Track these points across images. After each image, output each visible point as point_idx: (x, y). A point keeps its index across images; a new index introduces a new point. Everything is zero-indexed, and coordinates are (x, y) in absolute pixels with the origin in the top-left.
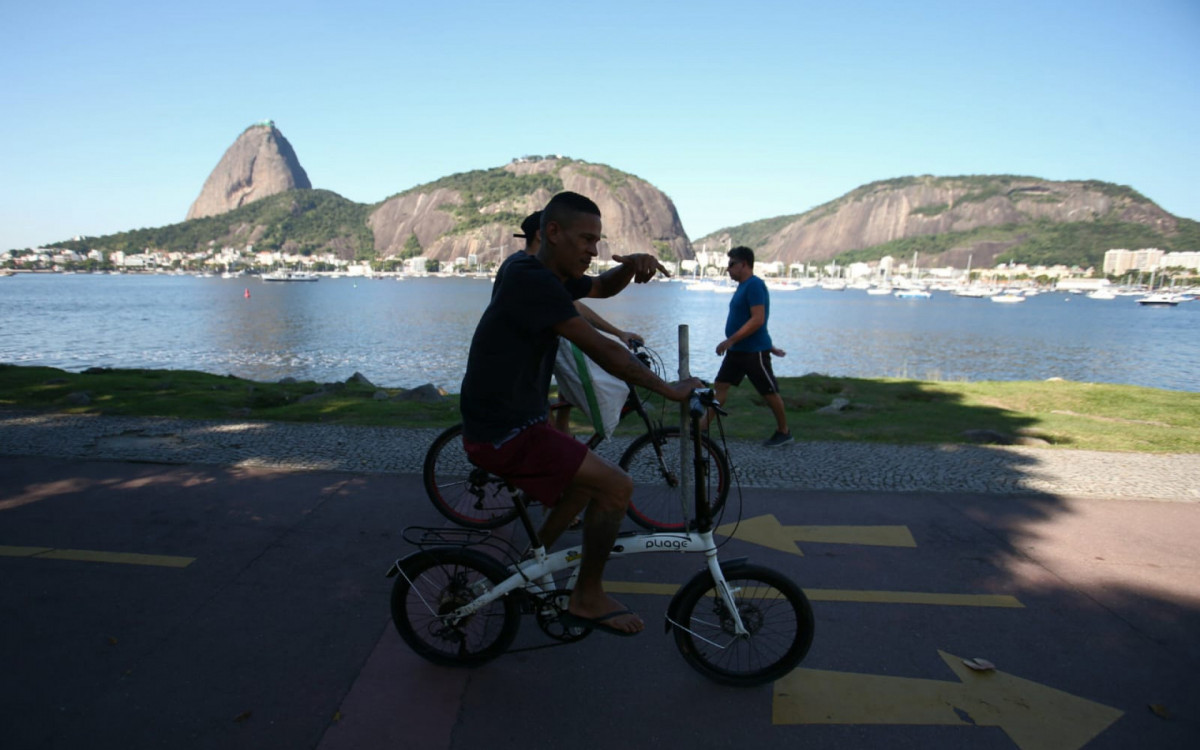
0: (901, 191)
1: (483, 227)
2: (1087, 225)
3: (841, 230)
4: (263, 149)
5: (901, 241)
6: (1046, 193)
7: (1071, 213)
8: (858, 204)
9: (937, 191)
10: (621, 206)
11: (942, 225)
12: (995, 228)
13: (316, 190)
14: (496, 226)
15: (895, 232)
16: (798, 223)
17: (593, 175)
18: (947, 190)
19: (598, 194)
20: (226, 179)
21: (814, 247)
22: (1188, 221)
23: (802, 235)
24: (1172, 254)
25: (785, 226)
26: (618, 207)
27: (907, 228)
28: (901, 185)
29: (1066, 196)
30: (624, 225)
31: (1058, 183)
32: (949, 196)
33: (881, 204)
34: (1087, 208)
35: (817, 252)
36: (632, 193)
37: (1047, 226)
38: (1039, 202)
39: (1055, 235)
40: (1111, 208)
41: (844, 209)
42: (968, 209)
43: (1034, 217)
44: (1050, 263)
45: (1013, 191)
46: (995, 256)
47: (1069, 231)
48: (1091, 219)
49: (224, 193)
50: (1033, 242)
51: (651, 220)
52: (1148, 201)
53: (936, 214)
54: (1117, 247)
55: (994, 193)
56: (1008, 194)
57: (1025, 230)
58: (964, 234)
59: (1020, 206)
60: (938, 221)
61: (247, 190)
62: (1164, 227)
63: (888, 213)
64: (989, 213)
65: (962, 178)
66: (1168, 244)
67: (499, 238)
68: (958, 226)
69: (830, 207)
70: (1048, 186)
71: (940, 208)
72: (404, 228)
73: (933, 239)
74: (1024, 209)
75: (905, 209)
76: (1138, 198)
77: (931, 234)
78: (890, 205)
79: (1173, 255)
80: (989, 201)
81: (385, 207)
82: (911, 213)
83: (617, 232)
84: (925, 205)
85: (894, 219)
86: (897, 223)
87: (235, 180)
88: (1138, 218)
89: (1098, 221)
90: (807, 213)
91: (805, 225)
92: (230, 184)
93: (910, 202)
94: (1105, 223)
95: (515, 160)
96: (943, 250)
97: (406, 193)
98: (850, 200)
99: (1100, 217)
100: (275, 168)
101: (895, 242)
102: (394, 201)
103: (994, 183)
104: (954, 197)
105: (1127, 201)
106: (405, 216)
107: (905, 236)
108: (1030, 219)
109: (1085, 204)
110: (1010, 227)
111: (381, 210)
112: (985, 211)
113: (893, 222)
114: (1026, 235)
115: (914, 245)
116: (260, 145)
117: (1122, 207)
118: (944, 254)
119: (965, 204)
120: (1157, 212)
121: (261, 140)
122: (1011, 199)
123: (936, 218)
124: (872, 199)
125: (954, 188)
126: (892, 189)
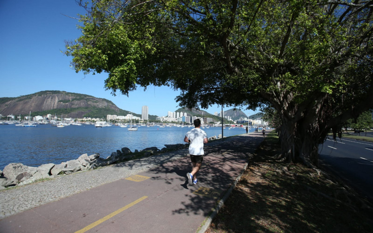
0: (56, 95)
2: (104, 109)
3: (33, 104)
5: (55, 110)
7: (100, 106)
8: (40, 97)
9: (67, 96)
12: (83, 108)
15: (54, 107)
16: (14, 101)
18: (70, 96)
21: (21, 110)
22: (121, 109)
23: (15, 105)
24: (119, 116)
25: (7, 101)
27: (57, 106)
28: (55, 93)
29: (99, 102)
31: (97, 98)
32: (71, 98)
33: (49, 98)
35: (22, 112)
37: (95, 108)
38: (93, 102)
39: (97, 111)
40: (108, 105)
41: (34, 98)
42: (76, 102)
43: (92, 106)
44: (95, 117)
45: (87, 99)
46: (83, 115)
47: (100, 110)
48: (104, 107)
50: (92, 112)
52: (115, 105)
53: (67, 103)
54: (109, 114)
55: (82, 99)
56: (86, 100)
57: (90, 109)
58: (75, 109)
59: (89, 103)
60: (67, 105)
62: (117, 111)
63: (51, 101)
64: (81, 104)
65: (74, 93)
66: (118, 114)
68: (73, 106)
69: (29, 97)
70: (95, 99)
71: (68, 101)
73: (66, 109)
74: (90, 104)
75: (57, 100)
76: (113, 104)
77: (65, 108)
78: (51, 99)
80: (81, 101)
82: (59, 102)
84: (63, 100)
86: (54, 104)
88: (113, 108)
89: (106, 108)
90: (18, 98)
91: (17, 101)
93: (58, 98)
94: (107, 108)
96: (69, 113)
98: (37, 95)
99: (106, 107)
101: (53, 110)
103: (83, 96)
104: (72, 98)
105: (111, 104)
107: (57, 108)
108: (91, 106)
109: (103, 104)
110: (87, 108)
112: (80, 103)
114: (90, 110)
115: (60, 111)
117: (110, 105)
118: (69, 114)
119: (75, 101)
120: (116, 107)
122: (87, 101)
124: (45, 96)
125: (72, 96)
126: (53, 94)
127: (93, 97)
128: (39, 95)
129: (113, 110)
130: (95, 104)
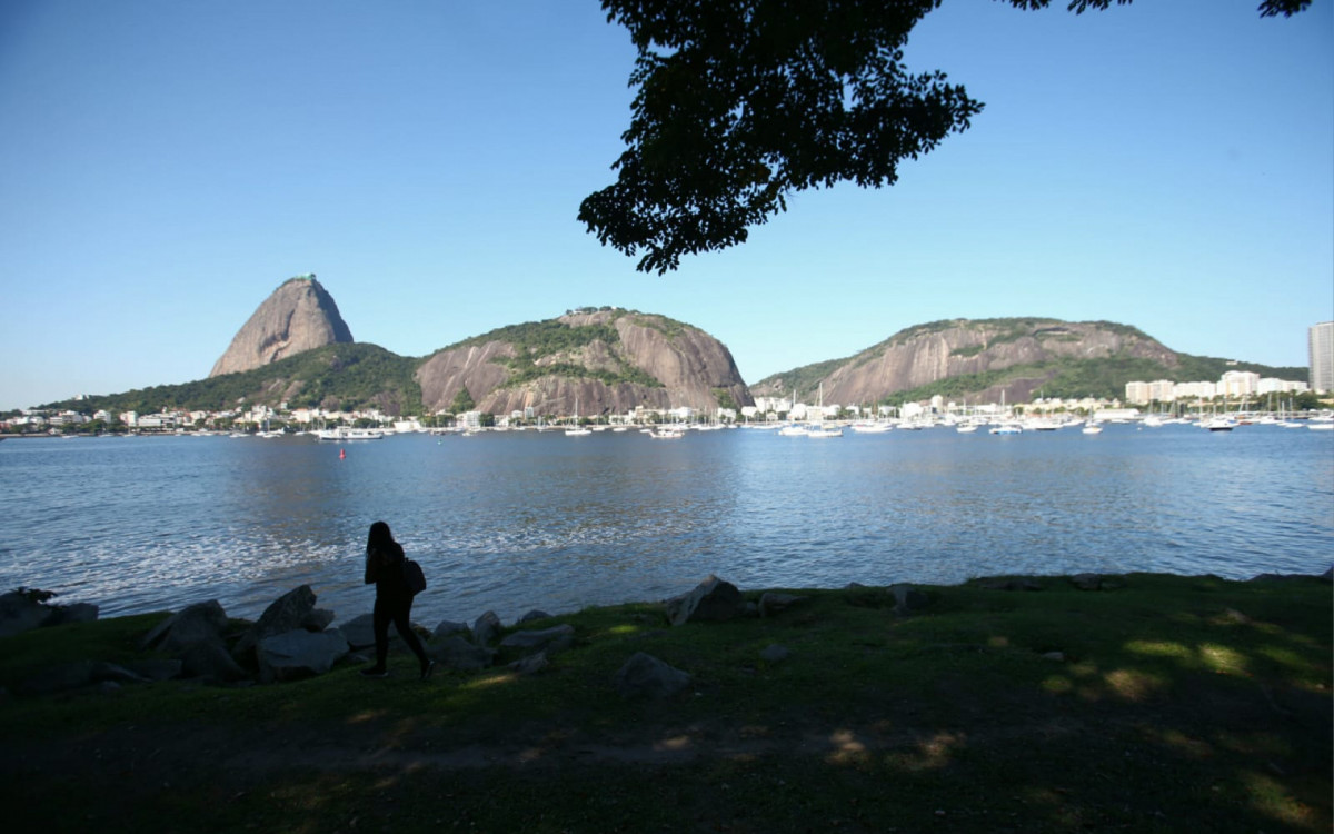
0: (940, 334)
1: (539, 379)
2: (1106, 361)
3: (889, 370)
4: (302, 303)
5: (945, 381)
6: (1066, 333)
7: (1091, 349)
8: (902, 347)
9: (972, 333)
10: (679, 355)
11: (980, 364)
12: (1027, 366)
13: (359, 344)
14: (553, 377)
15: (938, 372)
16: (847, 367)
17: (649, 325)
18: (981, 332)
19: (655, 344)
20: (259, 333)
21: (865, 390)
22: (1185, 355)
23: (852, 378)
25: (834, 370)
26: (676, 357)
27: (948, 368)
28: (939, 328)
29: (1083, 335)
30: (682, 373)
31: (1074, 324)
32: (983, 337)
33: (923, 347)
34: (1101, 345)
35: (868, 394)
36: (688, 342)
37: (1073, 363)
38: (1061, 341)
39: (1080, 370)
40: (1122, 345)
41: (889, 352)
42: (1001, 349)
43: (1059, 354)
44: (1080, 396)
45: (1037, 332)
46: (1031, 391)
47: (1091, 366)
48: (1107, 356)
49: (255, 348)
50: (1062, 377)
51: (708, 368)
52: (1150, 338)
53: (974, 354)
54: (1134, 380)
55: (1022, 334)
56: (1034, 335)
57: (1053, 366)
58: (1000, 372)
59: (1046, 345)
60: (976, 361)
61: (282, 344)
62: (1168, 362)
63: (930, 354)
64: (1020, 352)
65: (991, 321)
66: (1174, 376)
67: (556, 390)
68: (995, 365)
69: (877, 350)
70: (1067, 327)
71: (977, 349)
72: (455, 380)
73: (974, 377)
74: (1050, 348)
75: (945, 351)
76: (1143, 337)
77: (971, 373)
78: (931, 348)
79: (1182, 385)
80: (1018, 341)
81: (434, 360)
82: (951, 354)
83: (676, 381)
84: (962, 346)
85: (936, 360)
86: (939, 364)
87: (269, 334)
88: (1146, 354)
89: (1113, 356)
90: (855, 357)
91: (854, 368)
92: (264, 339)
93: (949, 344)
94: (1119, 358)
95: (568, 312)
96: (984, 387)
97: (456, 346)
98: (894, 343)
99: (1114, 353)
100: (315, 321)
101: (940, 381)
102: (444, 354)
103: (1020, 325)
104: (987, 338)
105: (1134, 338)
106: (456, 369)
107: (948, 375)
108: (1056, 356)
109: (1100, 342)
110: (1040, 365)
111: (429, 364)
112: (1016, 351)
113: (936, 363)
114: (1055, 371)
115: (958, 384)
116: (299, 299)
117: (1131, 344)
118: (987, 390)
119: (997, 345)
120: (1159, 348)
121: (301, 294)
122: (1036, 338)
123: (974, 358)
124: (914, 342)
125: (986, 330)
126: (932, 332)
127: (1058, 321)
128: (898, 343)
129: (1149, 363)
130: (1069, 347)
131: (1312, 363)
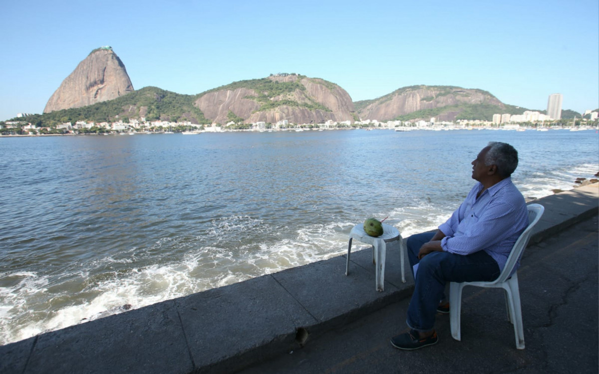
0: (416, 91)
2: (480, 106)
3: (395, 106)
4: (110, 63)
5: (419, 111)
6: (464, 93)
7: (474, 100)
8: (400, 96)
9: (429, 92)
10: (336, 97)
11: (433, 105)
12: (452, 106)
15: (416, 108)
16: (375, 104)
18: (432, 91)
19: (325, 92)
20: (84, 79)
21: (385, 114)
23: (378, 109)
27: (420, 106)
28: (415, 89)
29: (471, 94)
30: (339, 106)
31: (467, 89)
32: (433, 93)
33: (410, 96)
34: (478, 99)
35: (386, 116)
37: (468, 105)
38: (463, 96)
39: (471, 108)
40: (485, 99)
41: (395, 98)
42: (441, 99)
43: (463, 102)
44: (474, 119)
45: (454, 92)
46: (455, 117)
47: (475, 107)
48: (479, 103)
49: (84, 88)
50: (466, 111)
51: (347, 104)
52: (495, 97)
53: (430, 101)
54: (494, 113)
55: (449, 93)
57: (461, 107)
58: (442, 108)
59: (458, 98)
60: (432, 104)
61: (101, 86)
63: (413, 100)
64: (449, 100)
68: (439, 105)
69: (389, 97)
70: (465, 91)
71: (432, 98)
73: (432, 110)
75: (419, 99)
76: (491, 96)
77: (430, 108)
78: (413, 97)
80: (448, 96)
82: (421, 100)
83: (336, 109)
84: (425, 97)
85: (415, 103)
86: (416, 104)
87: (92, 80)
88: (494, 103)
91: (379, 105)
92: (88, 83)
93: (420, 96)
94: (485, 104)
96: (437, 115)
99: (483, 102)
100: (119, 74)
103: (448, 89)
104: (435, 94)
105: (489, 96)
107: (421, 109)
108: (461, 103)
109: (477, 97)
110: (456, 106)
112: (447, 100)
113: (415, 104)
114: (462, 109)
119: (439, 97)
120: (498, 101)
121: (108, 58)
122: (454, 95)
124: (405, 94)
125: (435, 90)
126: (413, 90)
127: (461, 88)
128: (398, 95)
129: (495, 107)
130: (466, 99)
131: (548, 109)
